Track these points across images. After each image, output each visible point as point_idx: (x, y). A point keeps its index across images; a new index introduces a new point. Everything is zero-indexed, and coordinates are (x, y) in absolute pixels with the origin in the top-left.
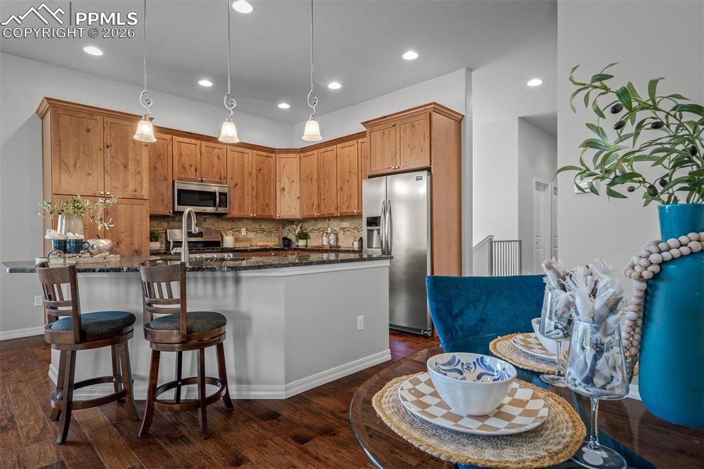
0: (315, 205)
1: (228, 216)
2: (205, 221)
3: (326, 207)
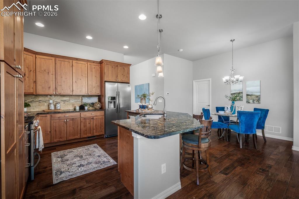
3: (62, 90)
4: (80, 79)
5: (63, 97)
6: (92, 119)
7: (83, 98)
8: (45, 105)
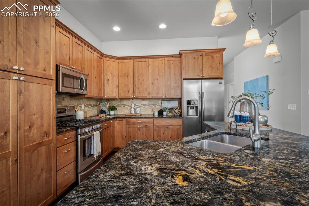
0: (130, 91)
1: (86, 96)
2: (64, 100)
3: (140, 93)
4: (157, 80)
5: (143, 101)
6: (167, 128)
7: (162, 101)
8: (128, 109)
